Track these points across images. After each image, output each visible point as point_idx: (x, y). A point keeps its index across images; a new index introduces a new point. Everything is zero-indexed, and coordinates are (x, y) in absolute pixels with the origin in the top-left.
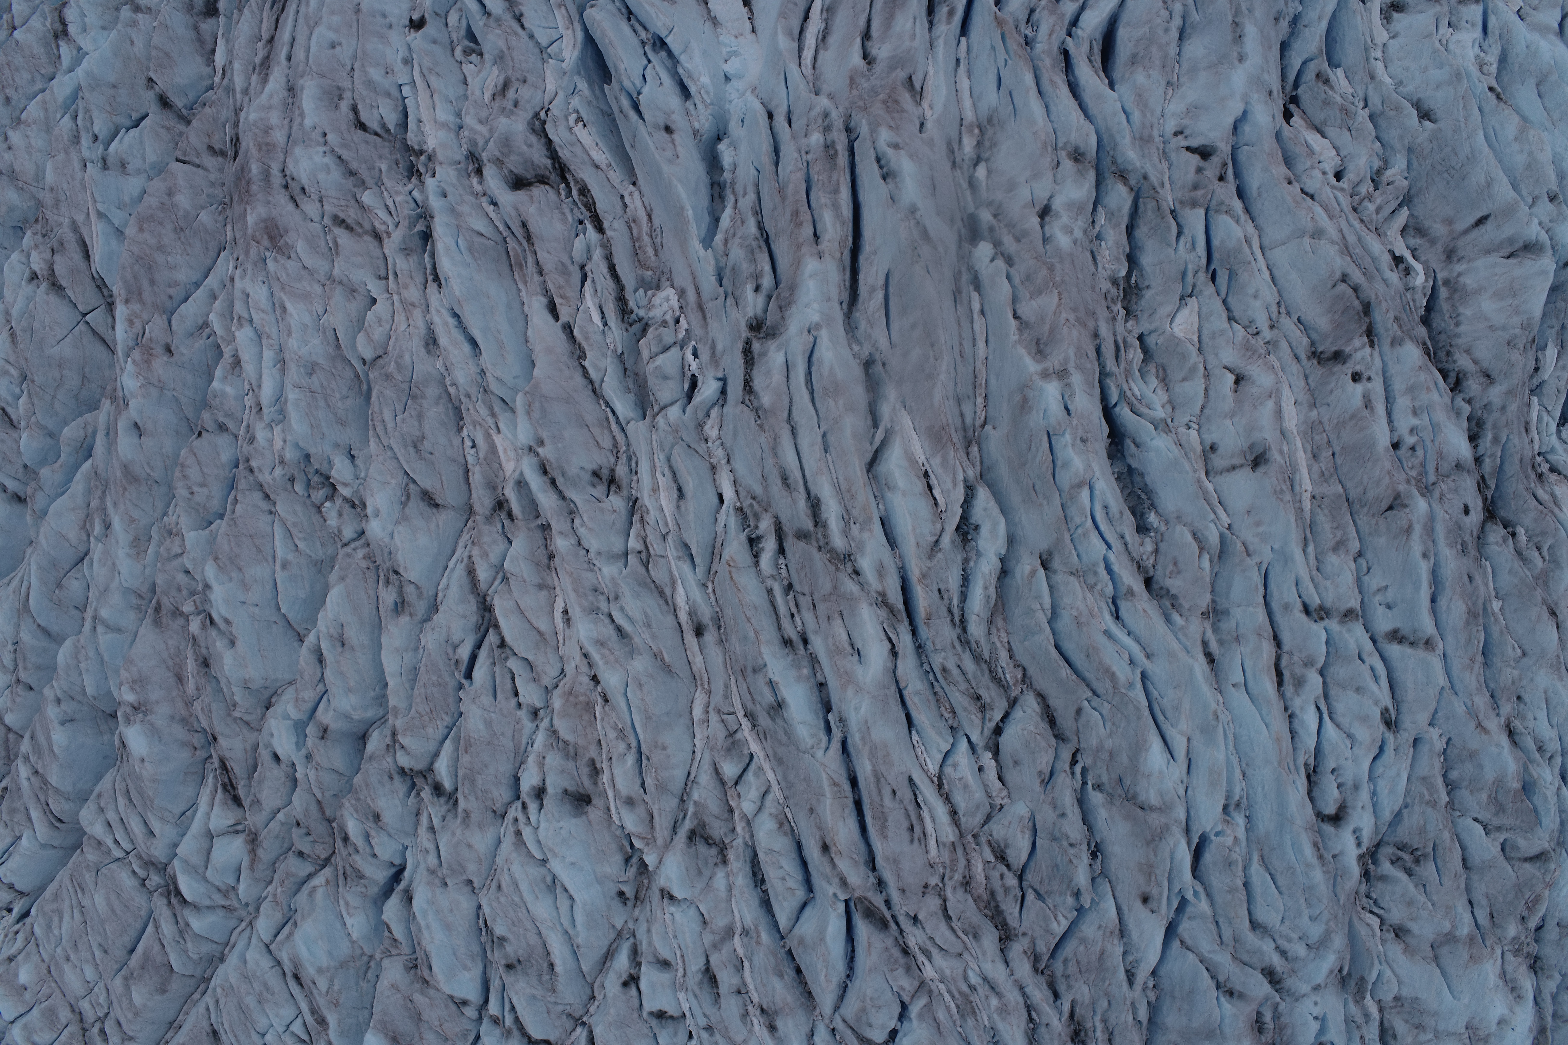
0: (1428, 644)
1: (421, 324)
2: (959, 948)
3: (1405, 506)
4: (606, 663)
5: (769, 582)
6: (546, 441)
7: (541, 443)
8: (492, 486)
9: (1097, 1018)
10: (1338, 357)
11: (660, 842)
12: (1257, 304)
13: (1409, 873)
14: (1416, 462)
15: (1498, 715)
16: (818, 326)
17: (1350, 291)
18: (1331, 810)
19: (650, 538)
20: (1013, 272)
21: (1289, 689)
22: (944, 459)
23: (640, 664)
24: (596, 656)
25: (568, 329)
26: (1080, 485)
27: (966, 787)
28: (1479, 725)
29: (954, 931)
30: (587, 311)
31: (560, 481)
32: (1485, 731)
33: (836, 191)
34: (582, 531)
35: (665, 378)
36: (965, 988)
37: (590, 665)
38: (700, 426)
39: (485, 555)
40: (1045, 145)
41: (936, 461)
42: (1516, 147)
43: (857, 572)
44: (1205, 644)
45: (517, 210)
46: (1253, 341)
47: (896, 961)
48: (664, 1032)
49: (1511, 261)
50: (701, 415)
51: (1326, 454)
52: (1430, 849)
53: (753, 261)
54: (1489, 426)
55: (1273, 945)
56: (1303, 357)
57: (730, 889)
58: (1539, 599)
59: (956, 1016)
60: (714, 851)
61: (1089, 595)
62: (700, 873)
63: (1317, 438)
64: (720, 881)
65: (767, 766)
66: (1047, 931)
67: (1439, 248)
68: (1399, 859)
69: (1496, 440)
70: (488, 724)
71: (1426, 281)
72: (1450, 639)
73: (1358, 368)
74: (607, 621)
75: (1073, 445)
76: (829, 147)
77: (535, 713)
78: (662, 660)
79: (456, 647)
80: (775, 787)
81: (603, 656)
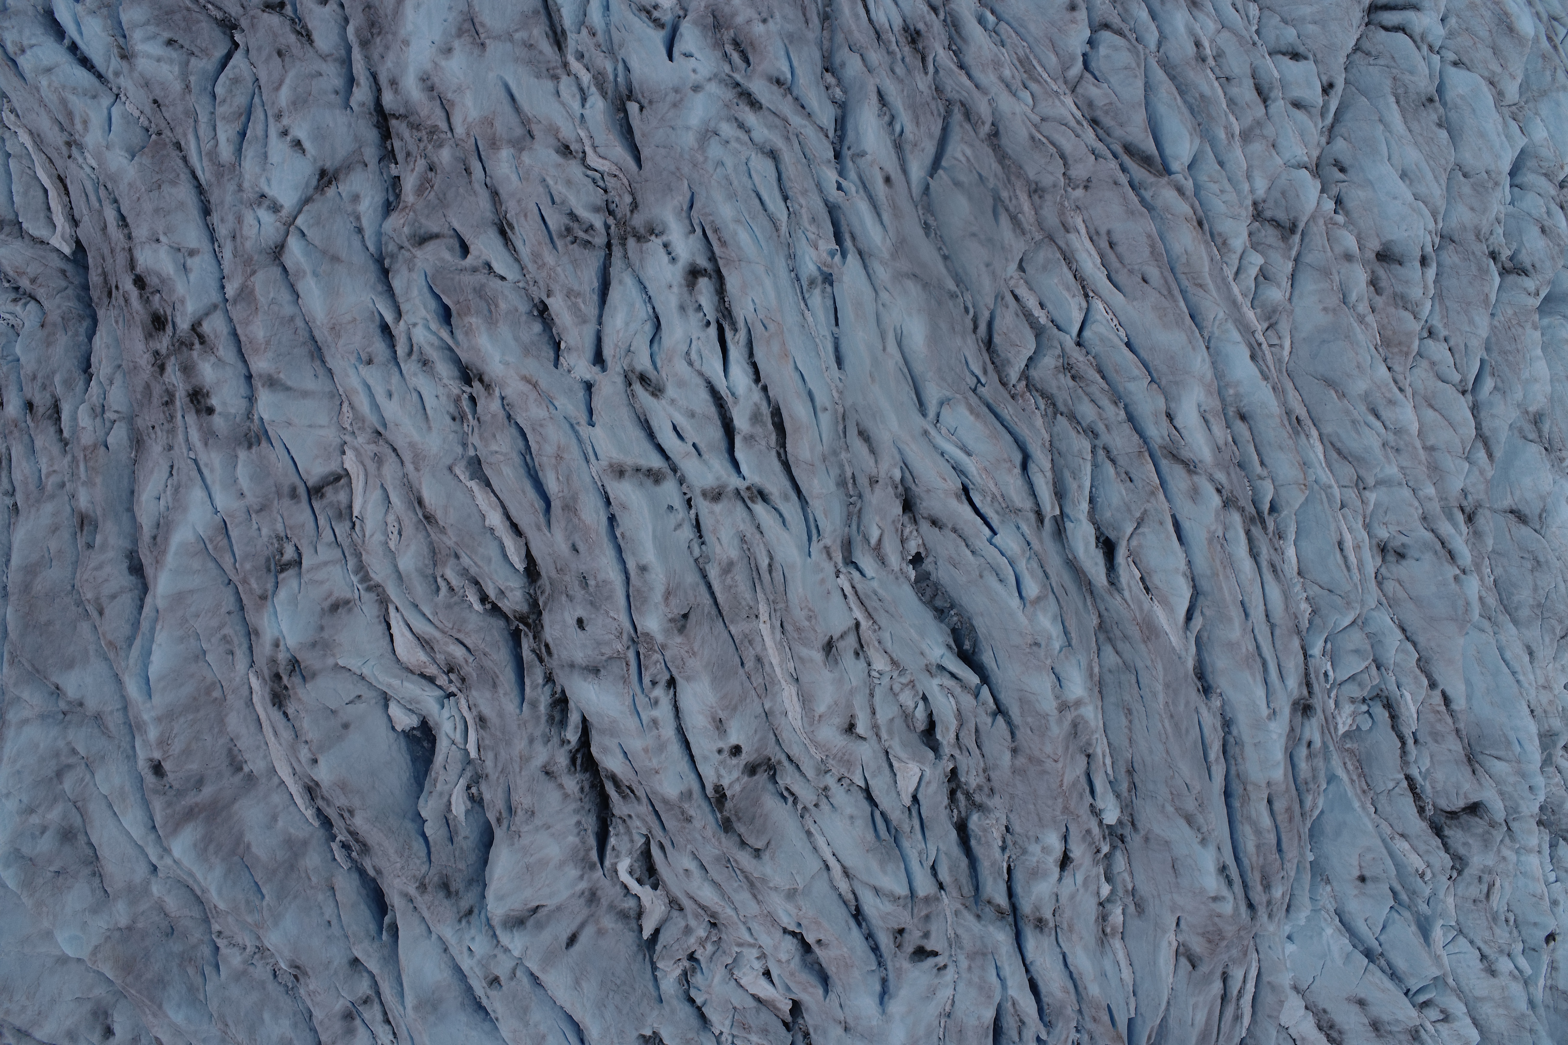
0: (620, 472)
1: (1538, 672)
2: (1046, 128)
3: (671, 620)
4: (1387, 385)
5: (1265, 473)
6: (1452, 580)
7: (1456, 578)
8: (1477, 534)
9: (899, 56)
10: (752, 770)
11: (1321, 222)
12: (849, 811)
13: (573, 216)
14: (653, 670)
15: (503, 398)
16: (1269, 718)
17: (751, 841)
18: (704, 284)
19: (1359, 503)
20: (1091, 800)
21: (766, 411)
22: (1141, 609)
23: (1360, 386)
24: (1396, 390)
25: (1433, 685)
26: (1038, 599)
27: (1068, 289)
28: (535, 385)
29: (1053, 144)
30: (1414, 701)
31: (1438, 546)
32: (527, 380)
33: (1258, 847)
34: (1417, 504)
35: (1357, 651)
36: (1034, 86)
37: (1395, 382)
38: (1314, 612)
39: (1482, 472)
40: (1071, 929)
41: (1146, 606)
42: (543, 1028)
43: (1219, 491)
44: (873, 451)
45: (1480, 784)
46: (843, 771)
47: (1107, 113)
48: (1291, 40)
49: (535, 904)
50: (1317, 620)
51: (750, 664)
52: (559, 243)
53: (1314, 769)
54: (543, 719)
55: (754, 134)
56: (786, 763)
57: (1249, 177)
58: (450, 532)
59: (1031, 57)
60: (1268, 214)
61: (994, 489)
62: (1283, 193)
63: (760, 680)
64: (1261, 186)
65: (1240, 298)
66: (972, 146)
67: (604, 902)
68: (586, 231)
69: (534, 705)
70: (1471, 322)
71: (614, 865)
72: (588, 480)
73: (734, 761)
74: (1388, 423)
75: (1050, 638)
76: (1267, 887)
77: (1430, 333)
78: (1336, 392)
79: (1496, 388)
80: (1231, 278)
81: (1390, 390)
